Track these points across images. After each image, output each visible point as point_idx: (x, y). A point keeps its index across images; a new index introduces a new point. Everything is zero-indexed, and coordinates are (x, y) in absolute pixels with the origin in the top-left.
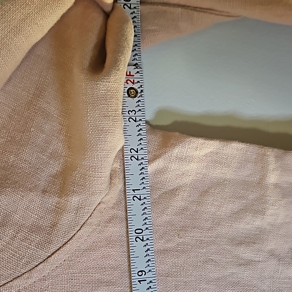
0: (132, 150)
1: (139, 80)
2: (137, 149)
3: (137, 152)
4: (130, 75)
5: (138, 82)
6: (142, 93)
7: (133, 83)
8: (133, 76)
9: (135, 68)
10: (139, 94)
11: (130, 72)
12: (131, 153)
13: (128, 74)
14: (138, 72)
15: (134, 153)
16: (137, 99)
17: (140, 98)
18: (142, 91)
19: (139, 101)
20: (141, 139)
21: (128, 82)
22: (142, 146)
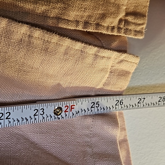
0: (8, 114)
1: (68, 116)
2: (10, 118)
3: (7, 118)
4: (71, 108)
5: (66, 115)
6: (57, 119)
7: (65, 111)
8: (71, 111)
9: (76, 112)
10: (56, 117)
11: (74, 108)
12: (6, 113)
13: (73, 107)
14: (73, 114)
15: (6, 116)
16: (53, 115)
17: (53, 118)
18: (59, 118)
19: (51, 117)
20: (19, 121)
21: (67, 107)
22: (12, 123)
